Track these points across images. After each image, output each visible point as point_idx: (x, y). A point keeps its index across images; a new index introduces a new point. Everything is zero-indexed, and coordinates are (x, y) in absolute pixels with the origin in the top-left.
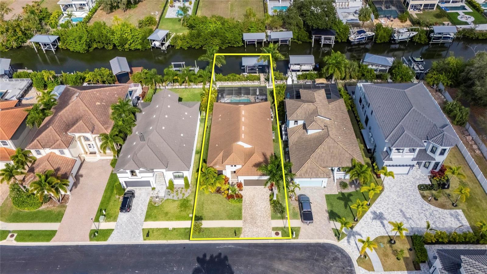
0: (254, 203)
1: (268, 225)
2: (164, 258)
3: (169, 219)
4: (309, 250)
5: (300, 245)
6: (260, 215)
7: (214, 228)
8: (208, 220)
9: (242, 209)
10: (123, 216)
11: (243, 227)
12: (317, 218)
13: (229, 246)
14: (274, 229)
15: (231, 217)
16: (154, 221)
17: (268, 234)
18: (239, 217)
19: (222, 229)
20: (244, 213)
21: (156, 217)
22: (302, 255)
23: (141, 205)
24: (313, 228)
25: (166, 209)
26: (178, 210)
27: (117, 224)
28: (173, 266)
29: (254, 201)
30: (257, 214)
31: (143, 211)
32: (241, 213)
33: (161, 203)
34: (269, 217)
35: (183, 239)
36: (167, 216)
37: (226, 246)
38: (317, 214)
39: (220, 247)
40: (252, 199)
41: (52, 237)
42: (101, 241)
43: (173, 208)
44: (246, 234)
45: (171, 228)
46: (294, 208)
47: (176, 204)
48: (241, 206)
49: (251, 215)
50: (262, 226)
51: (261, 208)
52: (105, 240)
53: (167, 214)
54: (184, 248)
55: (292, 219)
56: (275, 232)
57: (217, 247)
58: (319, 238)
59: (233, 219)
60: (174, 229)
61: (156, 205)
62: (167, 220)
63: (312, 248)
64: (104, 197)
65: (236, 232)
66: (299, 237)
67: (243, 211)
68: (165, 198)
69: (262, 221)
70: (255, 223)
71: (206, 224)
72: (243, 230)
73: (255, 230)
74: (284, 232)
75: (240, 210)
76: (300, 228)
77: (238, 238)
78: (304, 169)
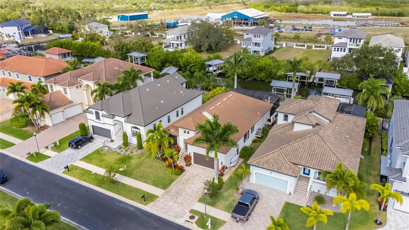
0: (192, 180)
1: (188, 205)
3: (99, 166)
6: (188, 192)
7: (130, 187)
8: (132, 178)
9: (173, 181)
10: (69, 151)
11: (160, 197)
13: (129, 208)
14: (192, 211)
15: (156, 184)
16: (86, 162)
17: (181, 214)
18: (165, 185)
19: (137, 190)
20: (173, 185)
21: (91, 160)
23: (90, 148)
25: (106, 158)
26: (114, 162)
27: (58, 154)
28: (59, 202)
29: (193, 179)
30: (186, 191)
31: (87, 152)
32: (170, 184)
34: (196, 198)
35: (93, 184)
36: (100, 163)
37: (126, 206)
39: (120, 205)
40: (193, 177)
41: (7, 147)
42: (33, 161)
43: (112, 158)
44: (157, 205)
45: (94, 172)
46: (234, 200)
47: (118, 157)
48: (175, 179)
49: (179, 189)
50: (181, 204)
51: (195, 187)
52: (35, 162)
53: (102, 161)
54: (87, 192)
55: (222, 210)
56: (192, 215)
57: (117, 204)
59: (156, 186)
60: (95, 174)
61: (102, 152)
67: (174, 183)
68: (114, 150)
69: (186, 199)
70: (177, 198)
72: (157, 199)
73: (170, 204)
74: (201, 219)
77: (146, 204)
78: (265, 158)
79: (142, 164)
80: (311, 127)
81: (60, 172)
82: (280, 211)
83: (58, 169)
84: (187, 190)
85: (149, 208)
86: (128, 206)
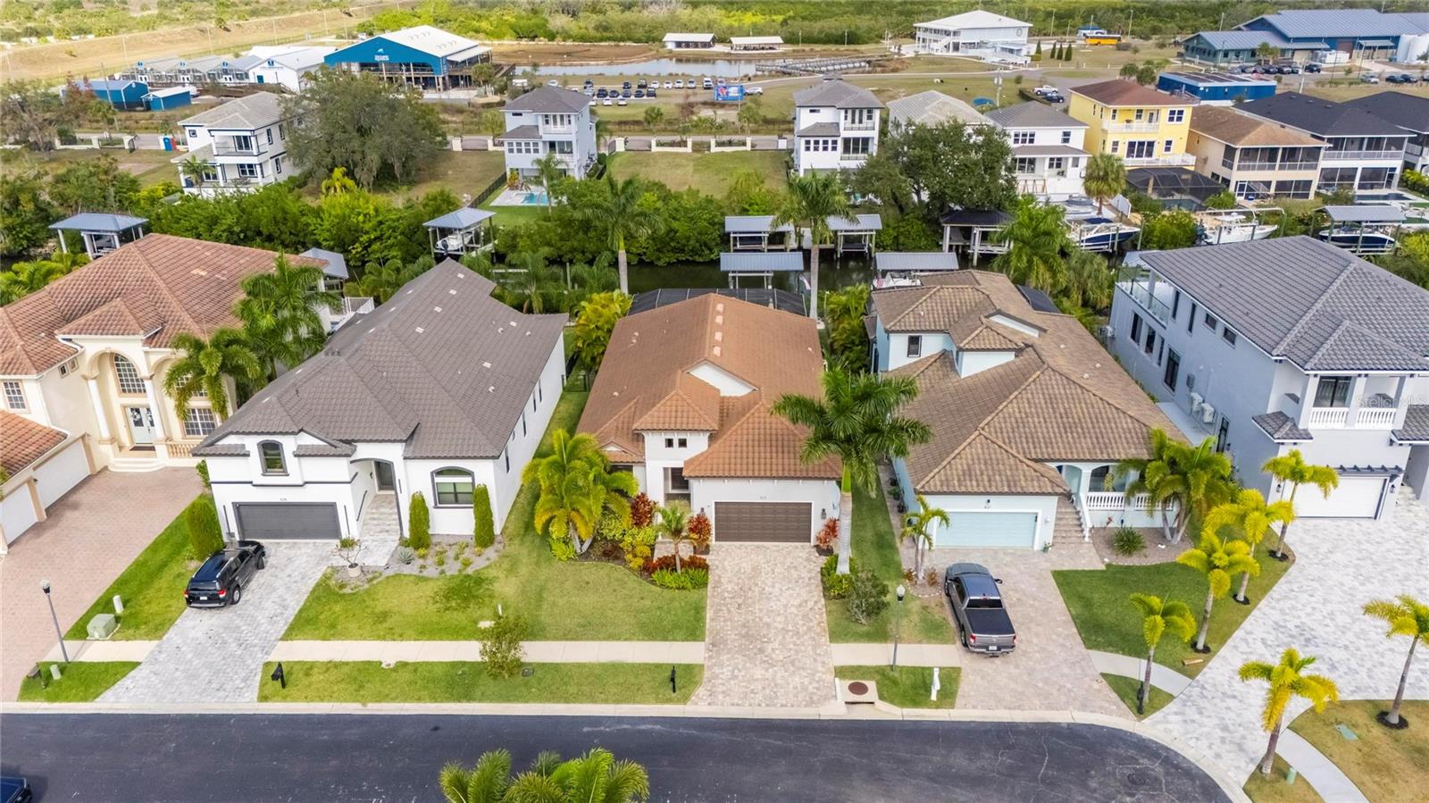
0: (757, 589)
1: (815, 660)
2: (334, 763)
3: (392, 634)
4: (1011, 747)
5: (963, 727)
6: (779, 626)
7: (580, 666)
8: (556, 639)
9: (704, 608)
10: (196, 624)
11: (707, 663)
14: (841, 672)
15: (655, 632)
16: (324, 639)
17: (818, 689)
18: (687, 631)
19: (615, 668)
20: (712, 620)
21: (333, 626)
22: (978, 764)
23: (281, 591)
24: (1013, 670)
25: (386, 600)
26: (433, 608)
27: (159, 646)
29: (757, 585)
30: (768, 625)
31: (285, 606)
32: (699, 619)
33: (367, 586)
34: (818, 634)
35: (434, 699)
36: (383, 625)
39: (602, 728)
40: (750, 578)
42: (67, 699)
43: (416, 600)
44: (721, 688)
45: (389, 661)
46: (925, 608)
47: (430, 589)
48: (704, 598)
49: (744, 626)
50: (793, 663)
51: (785, 606)
52: (84, 699)
53: (383, 616)
54: (436, 729)
55: (920, 642)
56: (849, 682)
57: (585, 729)
58: (1050, 707)
59: (665, 639)
60: (404, 665)
61: (347, 590)
62: (383, 638)
63: (1022, 738)
65: (676, 679)
66: (959, 701)
67: (709, 614)
68: (390, 572)
69: (791, 646)
70: (761, 651)
72: (707, 674)
73: (759, 672)
74: (887, 683)
75: (698, 609)
76: (958, 669)
77: (685, 699)
78: (960, 465)
79: (542, 589)
80: (1009, 357)
81: (245, 700)
82: (1061, 599)
83: (221, 694)
84: (766, 619)
85: (699, 706)
86: (631, 724)
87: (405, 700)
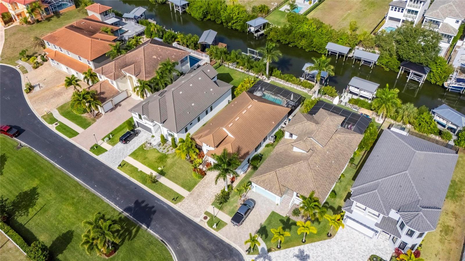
1: (204, 207)
2: (118, 187)
3: (144, 163)
4: (217, 246)
5: (214, 237)
6: (206, 196)
7: (166, 186)
8: (167, 178)
9: (197, 184)
10: (120, 145)
11: (186, 198)
12: (247, 226)
13: (164, 206)
14: (206, 213)
15: (184, 186)
16: (134, 159)
17: (199, 214)
18: (189, 188)
19: (171, 190)
20: (196, 188)
21: (137, 157)
22: (208, 246)
23: (136, 144)
24: (237, 230)
25: (148, 155)
26: (154, 160)
27: (112, 148)
28: (118, 196)
29: (211, 183)
30: (204, 194)
31: (134, 148)
32: (194, 187)
33: (149, 149)
34: (211, 202)
35: (140, 182)
36: (145, 161)
37: (162, 204)
38: (251, 222)
39: (158, 202)
40: (211, 181)
41: (74, 137)
42: (95, 154)
43: (152, 156)
44: (183, 205)
45: (140, 169)
46: (237, 206)
47: (157, 155)
48: (198, 182)
49: (200, 192)
50: (200, 206)
52: (97, 155)
53: (146, 158)
54: (136, 188)
55: (227, 214)
56: (205, 215)
57: (156, 201)
58: (234, 242)
59: (184, 188)
60: (141, 171)
61: (145, 149)
62: (142, 163)
63: (222, 245)
64: (121, 126)
65: (177, 198)
66: (220, 231)
67: (197, 186)
68: (154, 147)
69: (203, 202)
70: (197, 200)
71: (163, 180)
72: (184, 200)
73: (192, 205)
74: (211, 220)
75: (196, 184)
76: (226, 224)
77: (175, 204)
79: (175, 164)
81: (115, 167)
82: (266, 219)
83: (114, 164)
85: (177, 207)
86: (163, 204)
87: (136, 180)
